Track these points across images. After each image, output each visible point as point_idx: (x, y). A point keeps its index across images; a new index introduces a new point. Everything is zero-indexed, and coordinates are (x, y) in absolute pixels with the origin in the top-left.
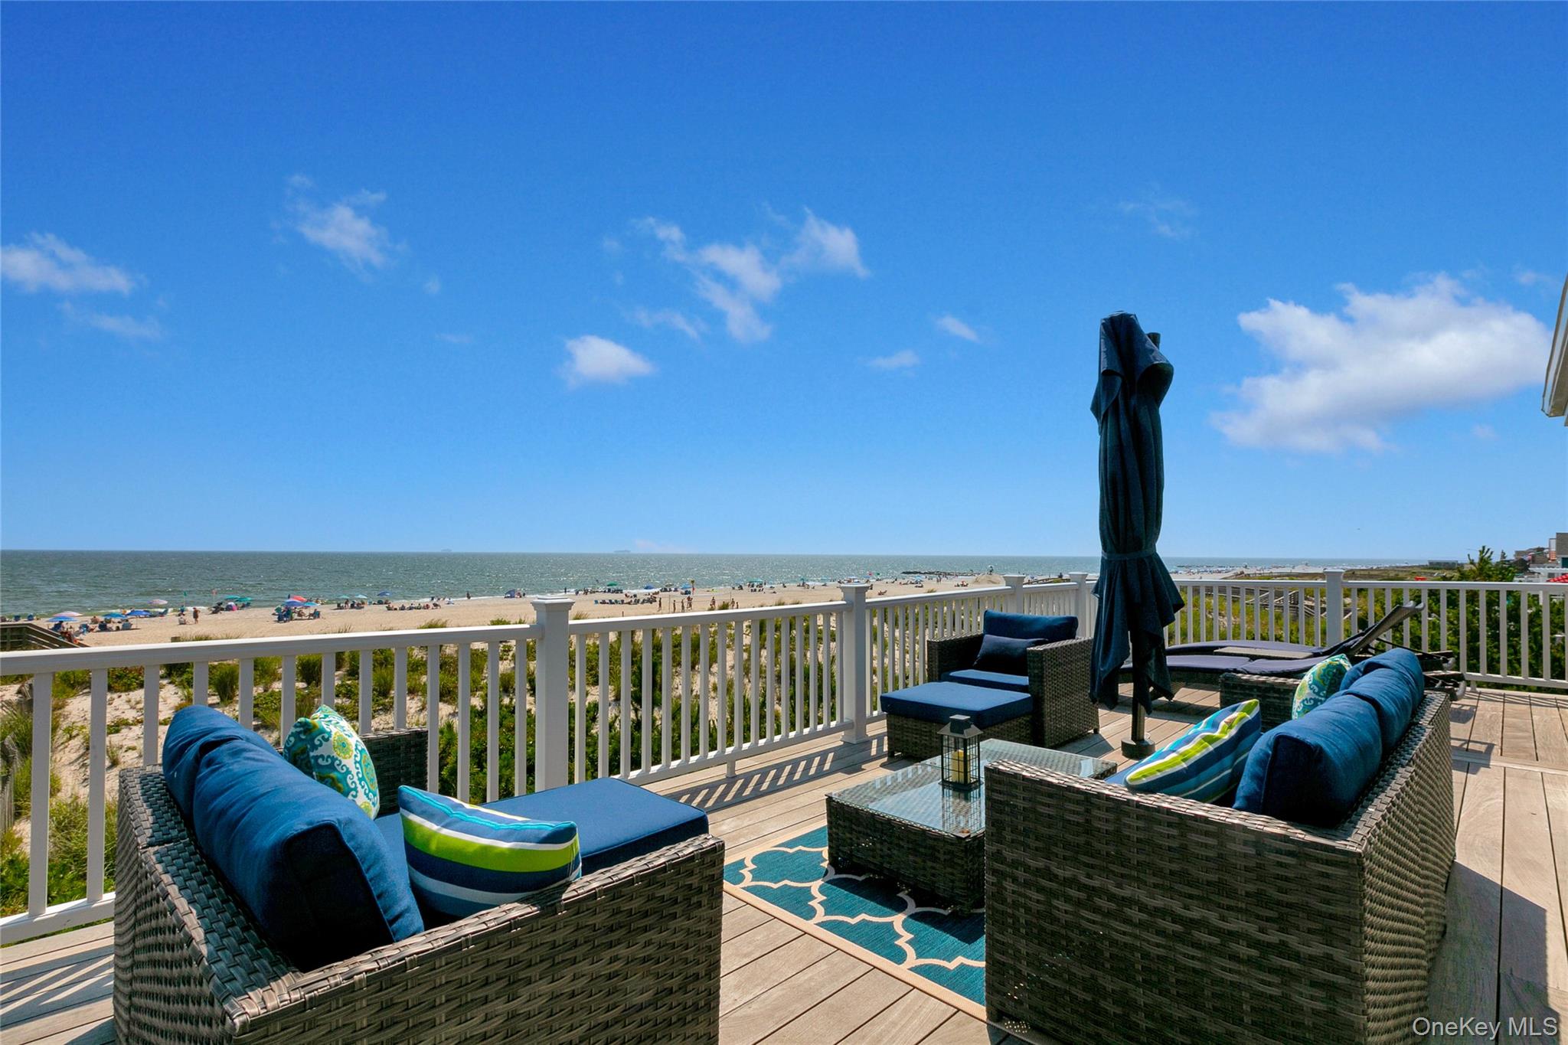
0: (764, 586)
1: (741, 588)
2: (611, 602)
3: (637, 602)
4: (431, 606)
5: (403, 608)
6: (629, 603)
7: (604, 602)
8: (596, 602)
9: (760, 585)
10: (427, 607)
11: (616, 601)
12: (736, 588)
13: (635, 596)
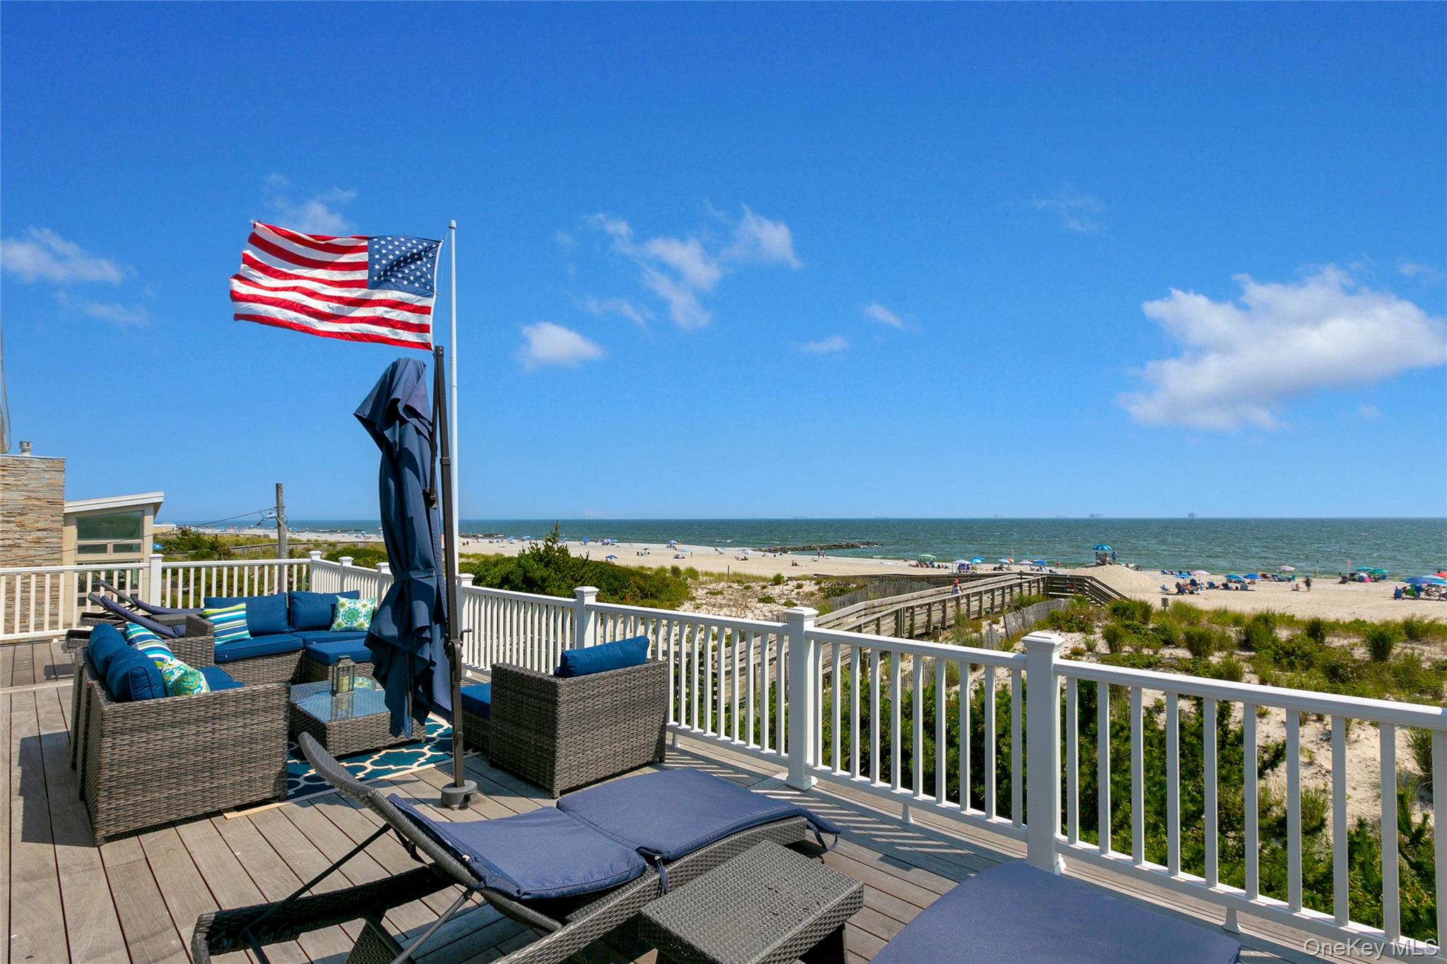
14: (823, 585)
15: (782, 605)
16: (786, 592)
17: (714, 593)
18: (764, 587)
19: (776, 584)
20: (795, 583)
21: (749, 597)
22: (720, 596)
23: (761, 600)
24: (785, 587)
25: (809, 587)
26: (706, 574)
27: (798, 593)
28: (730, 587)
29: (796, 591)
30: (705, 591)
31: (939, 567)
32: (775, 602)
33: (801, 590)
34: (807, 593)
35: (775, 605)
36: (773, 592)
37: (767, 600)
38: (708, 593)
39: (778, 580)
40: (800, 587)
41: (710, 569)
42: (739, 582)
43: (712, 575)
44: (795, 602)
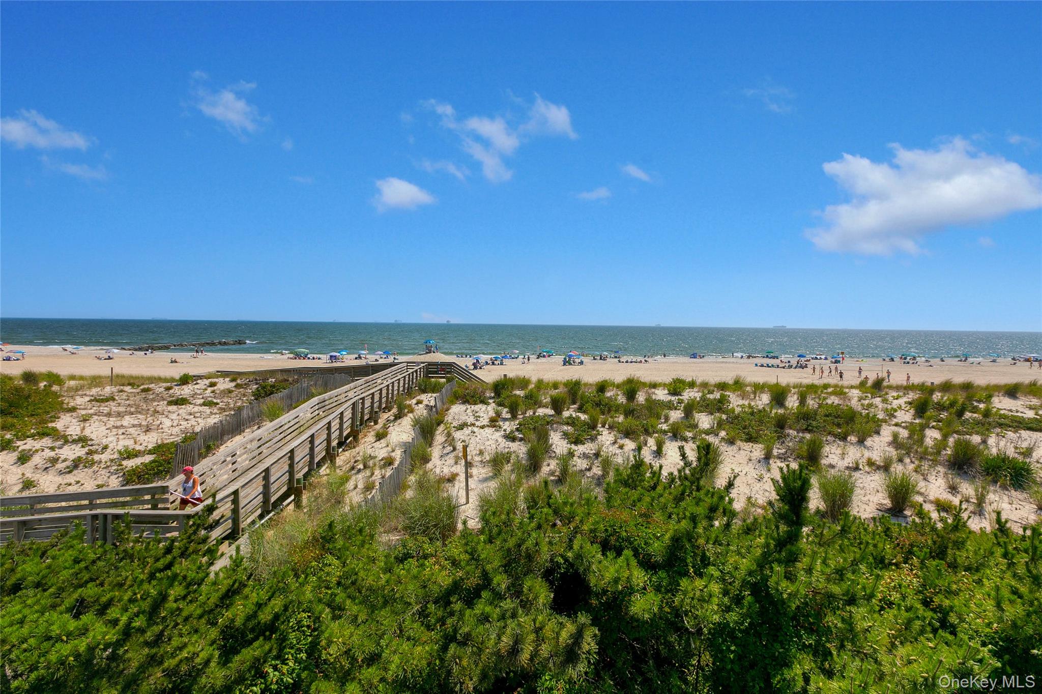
0: (918, 359)
1: (892, 360)
2: (768, 366)
3: (790, 367)
4: (643, 361)
5: (627, 362)
6: (784, 368)
7: (762, 366)
8: (756, 365)
9: (914, 358)
10: (641, 362)
11: (773, 366)
12: (887, 359)
13: (789, 362)
14: (239, 381)
15: (201, 405)
16: (199, 392)
17: (98, 400)
18: (168, 389)
19: (184, 384)
20: (207, 382)
21: (153, 400)
22: (111, 403)
23: (170, 403)
24: (196, 387)
25: (224, 384)
26: (72, 377)
27: (213, 392)
28: (122, 391)
29: (210, 389)
30: (88, 399)
31: (314, 358)
32: (190, 403)
33: (215, 388)
34: (224, 391)
35: (192, 406)
36: (182, 392)
37: (180, 402)
38: (90, 401)
39: (185, 380)
40: (212, 385)
41: (77, 372)
42: (131, 384)
43: (82, 378)
44: (215, 401)
